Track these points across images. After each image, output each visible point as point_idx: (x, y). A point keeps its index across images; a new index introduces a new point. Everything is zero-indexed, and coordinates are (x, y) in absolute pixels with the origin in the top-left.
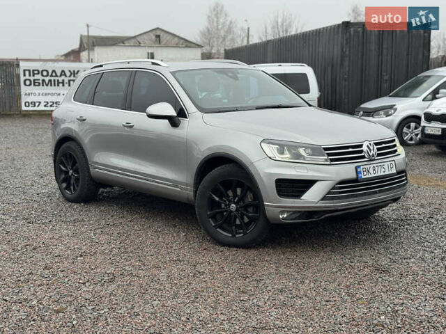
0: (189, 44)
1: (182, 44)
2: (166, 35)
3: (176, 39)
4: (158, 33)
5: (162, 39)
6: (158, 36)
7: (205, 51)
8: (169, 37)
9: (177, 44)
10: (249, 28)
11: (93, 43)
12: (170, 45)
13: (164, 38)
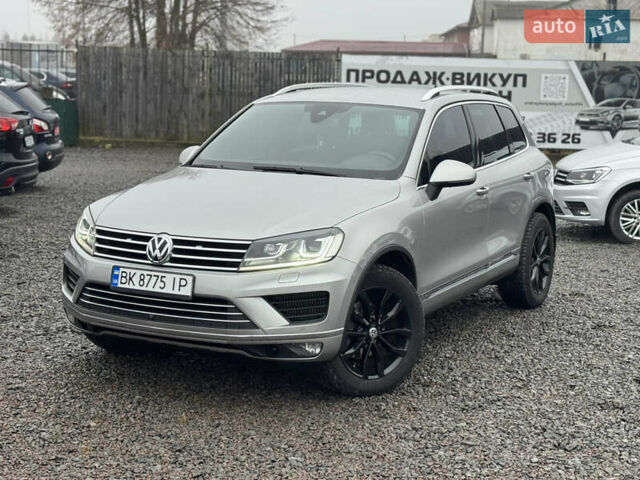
11: (493, 15)
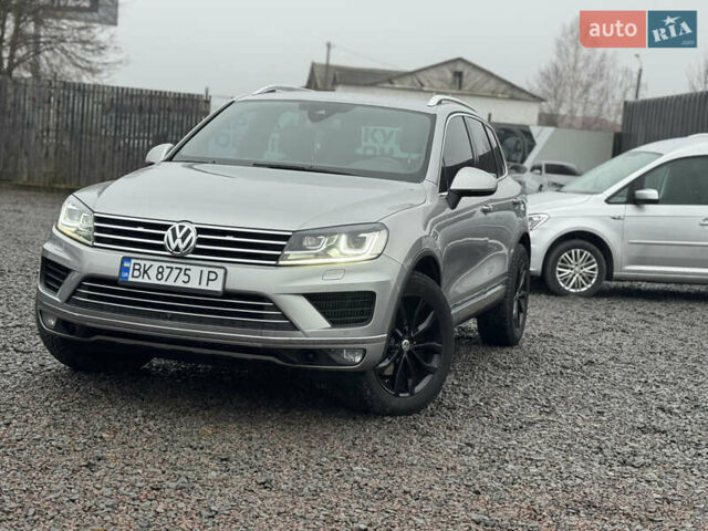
0: (517, 94)
1: (503, 93)
2: (474, 74)
3: (493, 83)
4: (460, 67)
5: (465, 80)
6: (459, 75)
7: (546, 110)
8: (479, 77)
9: (493, 92)
10: (641, 71)
11: (335, 79)
12: (480, 92)
13: (471, 78)
